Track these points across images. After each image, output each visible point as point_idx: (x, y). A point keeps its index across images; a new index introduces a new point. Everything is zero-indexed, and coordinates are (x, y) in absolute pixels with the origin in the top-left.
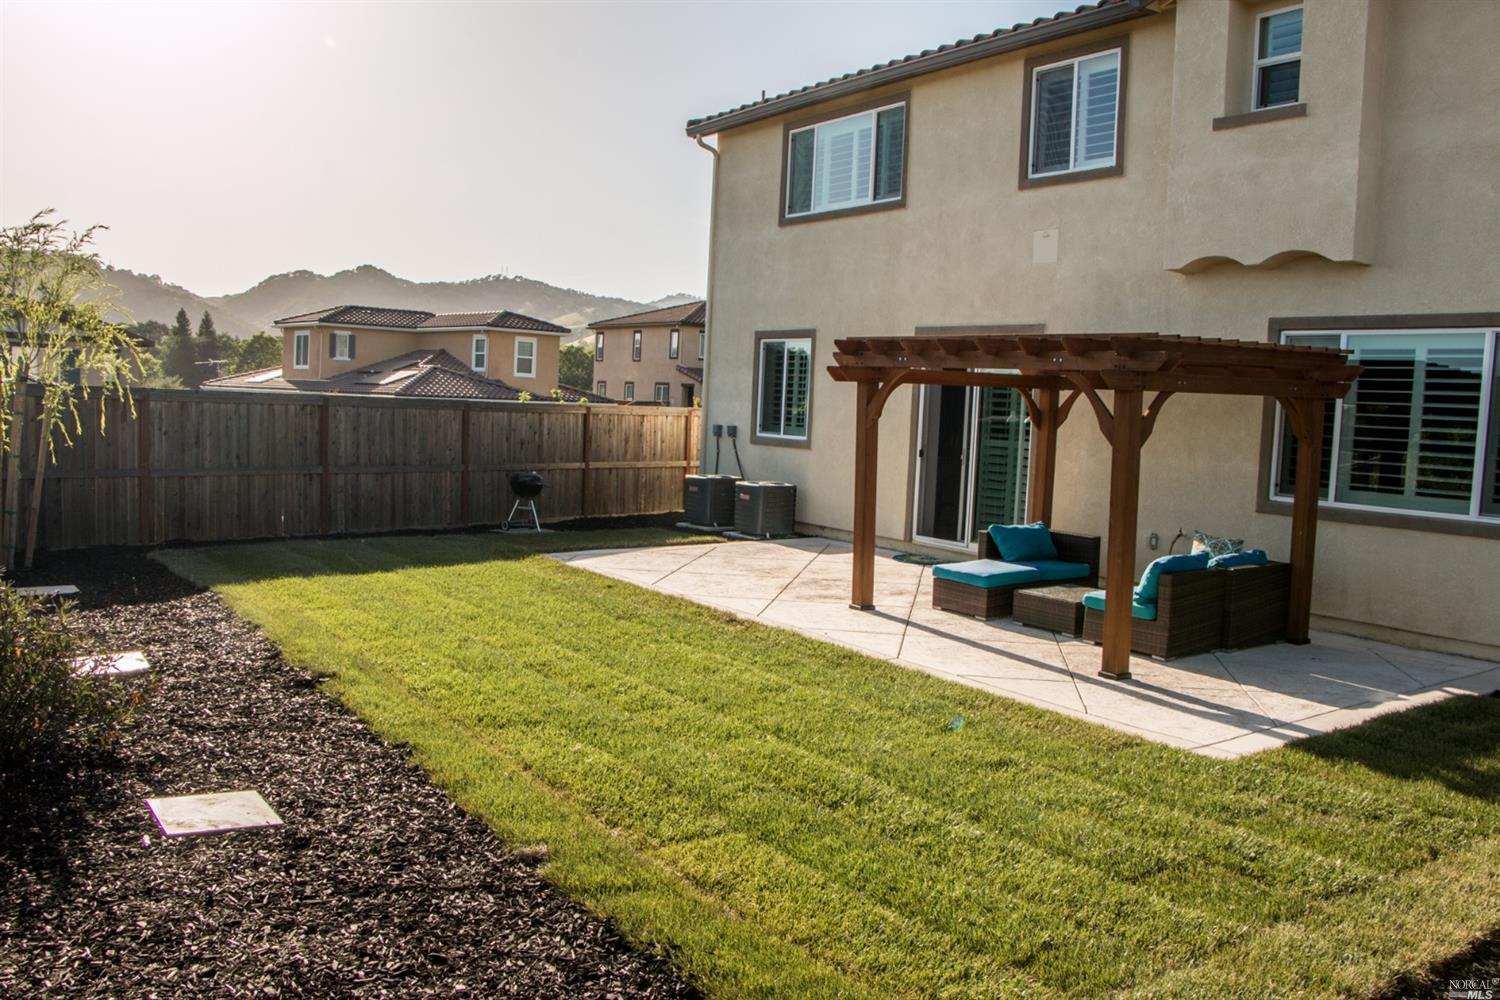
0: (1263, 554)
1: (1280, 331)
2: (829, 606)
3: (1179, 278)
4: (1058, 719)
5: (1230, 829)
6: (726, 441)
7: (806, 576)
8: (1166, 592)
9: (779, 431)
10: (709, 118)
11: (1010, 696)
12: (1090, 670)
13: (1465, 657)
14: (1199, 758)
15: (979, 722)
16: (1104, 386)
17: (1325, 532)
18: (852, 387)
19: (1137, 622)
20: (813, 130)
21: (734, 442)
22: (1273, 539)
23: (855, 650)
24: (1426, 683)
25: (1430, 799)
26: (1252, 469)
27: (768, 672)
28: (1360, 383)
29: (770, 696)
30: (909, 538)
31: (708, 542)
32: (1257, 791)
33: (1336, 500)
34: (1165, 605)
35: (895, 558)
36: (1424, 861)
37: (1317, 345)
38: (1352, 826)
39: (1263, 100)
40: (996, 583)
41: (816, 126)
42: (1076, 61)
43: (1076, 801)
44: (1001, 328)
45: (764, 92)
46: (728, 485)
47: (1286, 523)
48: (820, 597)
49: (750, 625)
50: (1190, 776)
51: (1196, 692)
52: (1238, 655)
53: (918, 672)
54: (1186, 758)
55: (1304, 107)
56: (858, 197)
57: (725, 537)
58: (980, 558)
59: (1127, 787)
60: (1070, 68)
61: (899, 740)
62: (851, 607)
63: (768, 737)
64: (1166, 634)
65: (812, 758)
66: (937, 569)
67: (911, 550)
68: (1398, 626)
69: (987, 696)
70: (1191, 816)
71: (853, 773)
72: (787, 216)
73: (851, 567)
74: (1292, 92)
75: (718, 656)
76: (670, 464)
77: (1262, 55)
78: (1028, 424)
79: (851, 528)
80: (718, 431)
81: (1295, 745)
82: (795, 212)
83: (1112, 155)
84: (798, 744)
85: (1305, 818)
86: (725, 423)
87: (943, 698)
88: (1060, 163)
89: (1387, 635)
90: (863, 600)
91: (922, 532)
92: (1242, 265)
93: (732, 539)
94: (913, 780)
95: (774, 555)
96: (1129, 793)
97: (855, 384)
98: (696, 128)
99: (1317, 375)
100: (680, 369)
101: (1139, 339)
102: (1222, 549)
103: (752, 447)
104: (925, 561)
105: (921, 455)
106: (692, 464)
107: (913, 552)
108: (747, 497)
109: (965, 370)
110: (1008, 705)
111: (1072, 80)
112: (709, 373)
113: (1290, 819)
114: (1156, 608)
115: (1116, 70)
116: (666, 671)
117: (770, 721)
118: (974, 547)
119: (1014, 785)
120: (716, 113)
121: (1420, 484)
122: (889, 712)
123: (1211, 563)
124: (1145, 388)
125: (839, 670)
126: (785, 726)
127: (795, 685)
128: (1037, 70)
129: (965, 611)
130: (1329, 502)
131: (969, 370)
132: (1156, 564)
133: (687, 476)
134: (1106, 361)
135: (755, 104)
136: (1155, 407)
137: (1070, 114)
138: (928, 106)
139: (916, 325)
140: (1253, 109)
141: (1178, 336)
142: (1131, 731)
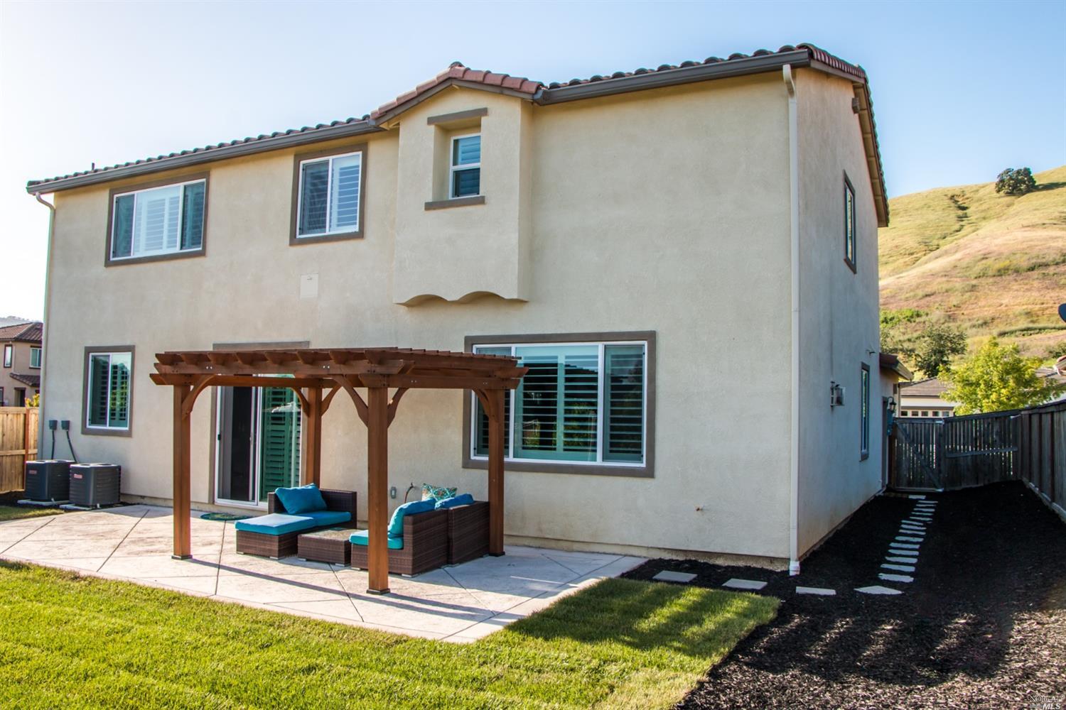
0: (470, 496)
1: (473, 344)
2: (156, 558)
3: (404, 309)
4: (345, 630)
5: (482, 693)
6: (61, 433)
7: (133, 536)
8: (409, 528)
9: (105, 424)
10: (47, 181)
11: (307, 615)
12: (360, 589)
13: (601, 553)
14: (448, 644)
15: (288, 638)
16: (361, 385)
17: (510, 478)
18: (169, 390)
19: (391, 551)
20: (133, 195)
21: (68, 433)
22: (476, 485)
23: (182, 591)
24: (582, 573)
25: (601, 652)
26: (458, 439)
27: (112, 617)
28: (525, 378)
29: (118, 637)
30: (212, 501)
31: (48, 515)
32: (493, 663)
33: (514, 457)
34: (409, 538)
35: (203, 517)
36: (607, 694)
37: (498, 354)
38: (558, 678)
39: (457, 192)
40: (286, 531)
41: (135, 193)
42: (330, 158)
43: (371, 690)
44: (277, 344)
45: (93, 165)
46: (64, 468)
47: (485, 474)
48: (147, 551)
49: (92, 580)
50: (447, 659)
51: (437, 597)
52: (459, 567)
53: (234, 604)
54: (441, 646)
55: (483, 198)
56: (168, 247)
57: (62, 509)
58: (269, 513)
59: (404, 674)
60: (327, 163)
61: (229, 660)
62: (173, 558)
63: (121, 672)
64: (411, 558)
65: (161, 686)
66: (239, 523)
67: (214, 509)
68: (559, 537)
69: (289, 617)
70: (454, 689)
71: (198, 692)
72: (112, 259)
73: (172, 526)
74: (475, 188)
75: (68, 609)
76: (10, 452)
77: (455, 163)
78: (299, 413)
79: (171, 496)
80: (54, 425)
81: (512, 628)
82: (118, 256)
83: (355, 223)
84: (147, 675)
85: (529, 677)
86: (60, 419)
87: (257, 622)
88: (320, 227)
89: (553, 544)
90: (183, 553)
91: (222, 496)
92: (446, 300)
93: (68, 510)
94: (246, 691)
95: (105, 522)
96: (408, 679)
97: (172, 386)
98: (35, 187)
99: (499, 374)
100: (13, 376)
101: (384, 351)
102: (443, 495)
103: (83, 436)
104: (226, 518)
105: (220, 438)
106: (30, 452)
107: (216, 511)
108: (80, 477)
109: (251, 375)
110: (306, 622)
111: (328, 171)
112: (45, 379)
113: (519, 680)
114: (403, 540)
115: (358, 166)
116: (21, 628)
117: (121, 659)
118: (264, 505)
119: (322, 684)
120: (53, 177)
121: (566, 443)
122: (218, 639)
123: (438, 505)
124: (389, 386)
125: (171, 609)
126: (134, 661)
127: (137, 626)
128: (302, 162)
129: (262, 553)
130: (510, 459)
131: (254, 375)
132: (401, 509)
133: (27, 462)
134: (361, 368)
135: (86, 173)
136: (397, 398)
137: (326, 194)
138: (222, 182)
139: (213, 343)
140: (450, 198)
141: (411, 349)
142: (399, 632)
